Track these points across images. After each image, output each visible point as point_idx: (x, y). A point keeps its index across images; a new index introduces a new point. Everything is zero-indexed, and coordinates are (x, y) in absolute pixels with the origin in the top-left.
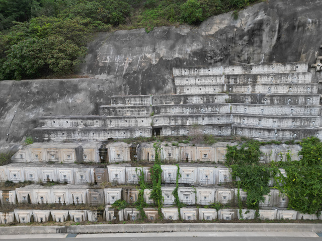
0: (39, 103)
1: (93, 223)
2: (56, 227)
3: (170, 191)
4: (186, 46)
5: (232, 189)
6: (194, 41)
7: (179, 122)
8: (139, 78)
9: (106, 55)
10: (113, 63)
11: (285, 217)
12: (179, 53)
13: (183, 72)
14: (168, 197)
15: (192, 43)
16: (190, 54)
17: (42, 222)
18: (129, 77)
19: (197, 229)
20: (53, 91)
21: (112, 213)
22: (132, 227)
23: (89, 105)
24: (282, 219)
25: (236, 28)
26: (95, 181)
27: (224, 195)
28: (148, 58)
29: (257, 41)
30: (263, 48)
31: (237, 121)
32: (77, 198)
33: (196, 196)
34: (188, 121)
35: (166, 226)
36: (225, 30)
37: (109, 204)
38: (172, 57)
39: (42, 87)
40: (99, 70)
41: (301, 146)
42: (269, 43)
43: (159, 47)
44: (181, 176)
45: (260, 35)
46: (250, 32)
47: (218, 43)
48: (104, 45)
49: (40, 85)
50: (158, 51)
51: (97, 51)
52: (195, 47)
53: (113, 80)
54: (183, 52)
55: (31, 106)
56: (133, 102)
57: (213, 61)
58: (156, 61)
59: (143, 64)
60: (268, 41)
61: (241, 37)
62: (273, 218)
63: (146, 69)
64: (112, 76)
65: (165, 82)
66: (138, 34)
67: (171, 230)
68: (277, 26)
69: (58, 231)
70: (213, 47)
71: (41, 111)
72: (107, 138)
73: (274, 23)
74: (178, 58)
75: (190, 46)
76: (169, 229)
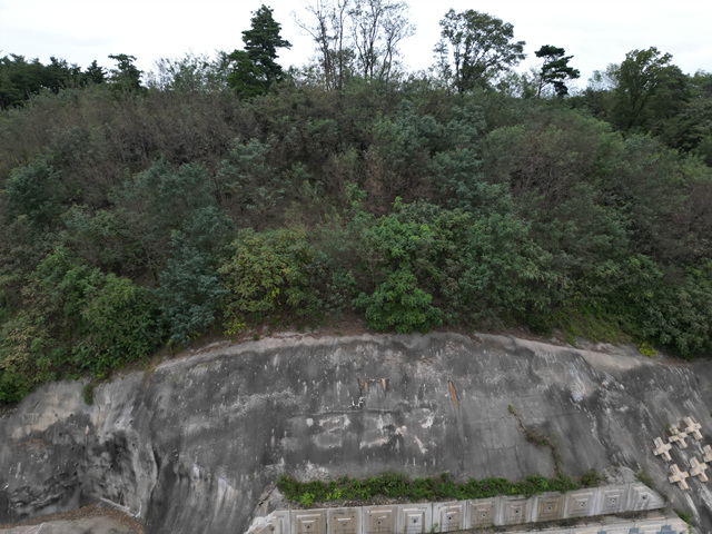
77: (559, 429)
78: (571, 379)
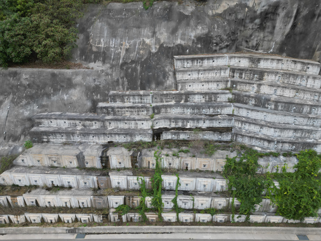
0: (32, 98)
1: (99, 224)
2: (66, 228)
3: (170, 199)
4: (190, 30)
5: (228, 198)
6: (199, 23)
7: (180, 125)
8: (137, 70)
9: (100, 37)
10: (108, 48)
11: (272, 221)
12: (181, 39)
13: (186, 64)
14: (168, 203)
15: (196, 26)
16: (193, 40)
17: (51, 222)
18: (127, 68)
19: (193, 231)
20: (45, 85)
21: (116, 216)
22: (134, 229)
23: (85, 102)
24: (270, 222)
25: (248, 7)
26: (98, 187)
27: (219, 203)
28: (147, 45)
29: (269, 26)
30: (275, 36)
31: (238, 125)
32: (83, 203)
33: (193, 203)
34: (188, 124)
35: (165, 228)
36: (235, 10)
37: (113, 208)
38: (174, 44)
39: (32, 79)
40: (93, 57)
41: (298, 159)
42: (282, 30)
43: (160, 30)
44: (180, 185)
45: (273, 20)
46: (263, 14)
47: (225, 26)
48: (96, 23)
49: (30, 76)
50: (158, 34)
51: (88, 30)
52: (200, 30)
53: (109, 71)
54: (186, 37)
55: (24, 102)
56: (131, 100)
57: (218, 48)
58: (156, 48)
59: (141, 52)
60: (282, 27)
61: (252, 20)
62: (261, 222)
63: (145, 58)
64: (108, 65)
65: (165, 75)
66: (135, 10)
67: (170, 231)
68: (295, 12)
69: (67, 231)
70: (220, 31)
71: (36, 108)
72: (107, 141)
73: (292, 7)
74: (180, 45)
75: (194, 29)
76: (167, 231)
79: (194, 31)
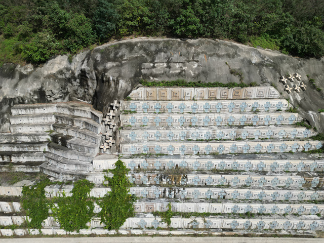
4: (28, 86)
5: (23, 217)
11: (59, 233)
12: (21, 92)
13: (20, 112)
15: (33, 83)
16: (30, 93)
25: (71, 70)
27: (17, 220)
29: (85, 84)
36: (64, 71)
38: (15, 96)
41: (74, 186)
43: (5, 85)
45: (86, 81)
46: (79, 76)
52: (36, 86)
54: (25, 91)
61: (75, 80)
62: (51, 234)
65: (3, 121)
68: (95, 77)
70: (51, 87)
73: (92, 74)
74: (20, 97)
75: (31, 85)
77: (244, 71)
78: (252, 56)
79: (31, 87)
